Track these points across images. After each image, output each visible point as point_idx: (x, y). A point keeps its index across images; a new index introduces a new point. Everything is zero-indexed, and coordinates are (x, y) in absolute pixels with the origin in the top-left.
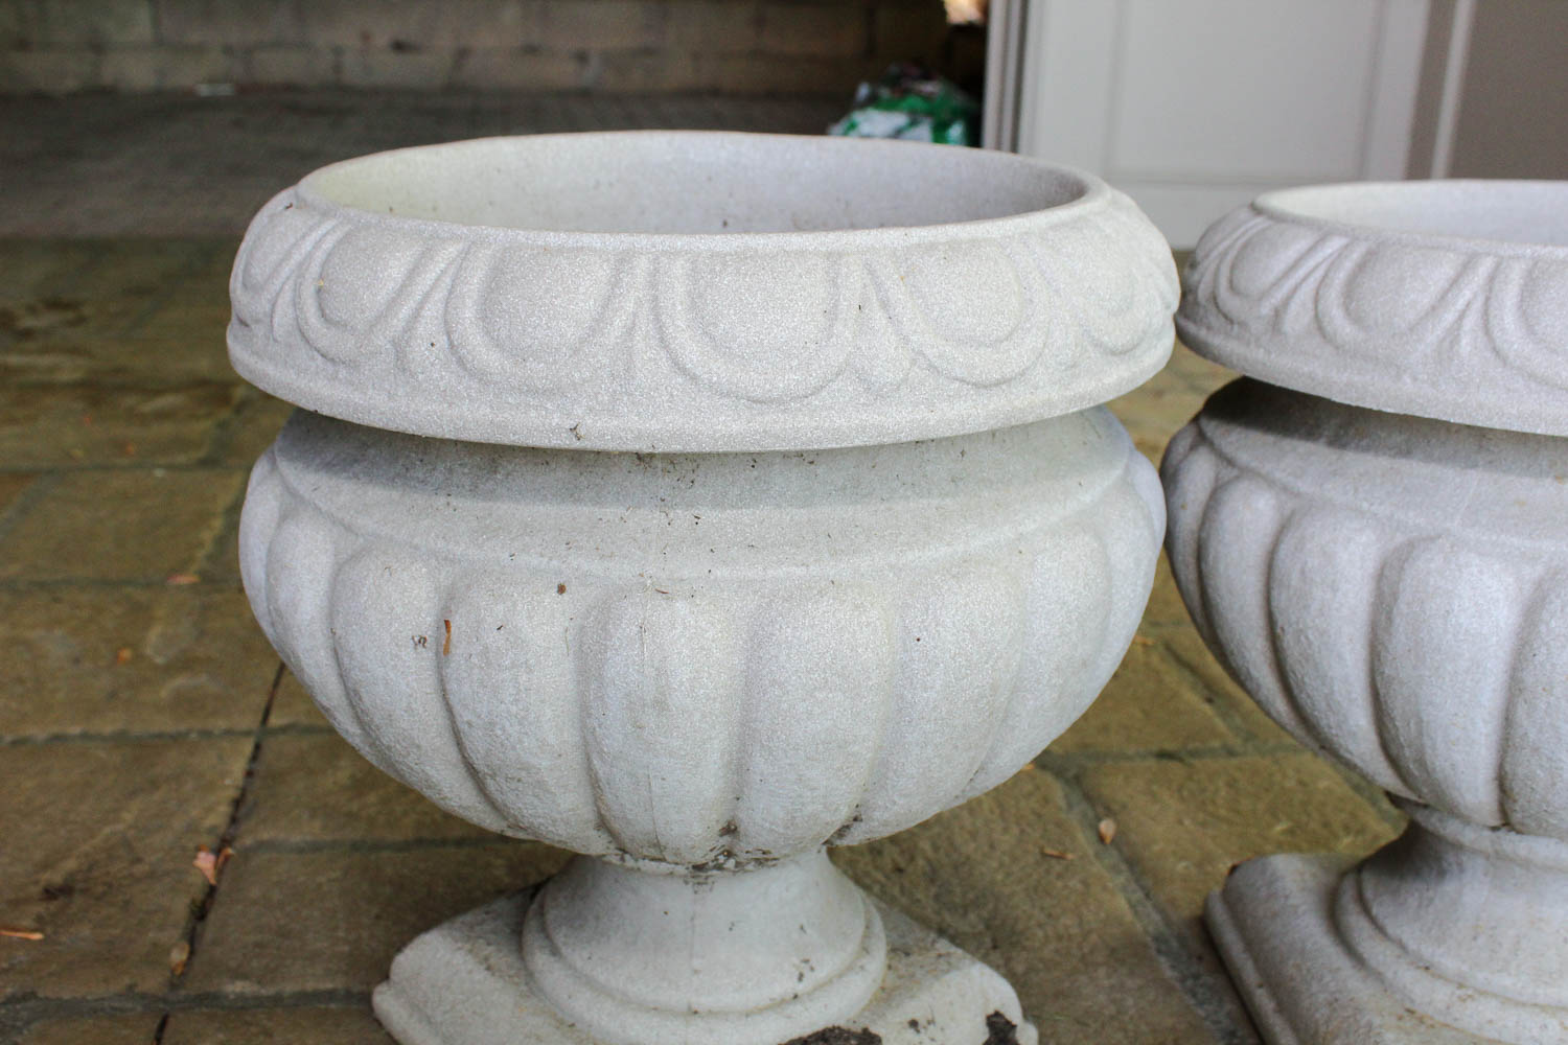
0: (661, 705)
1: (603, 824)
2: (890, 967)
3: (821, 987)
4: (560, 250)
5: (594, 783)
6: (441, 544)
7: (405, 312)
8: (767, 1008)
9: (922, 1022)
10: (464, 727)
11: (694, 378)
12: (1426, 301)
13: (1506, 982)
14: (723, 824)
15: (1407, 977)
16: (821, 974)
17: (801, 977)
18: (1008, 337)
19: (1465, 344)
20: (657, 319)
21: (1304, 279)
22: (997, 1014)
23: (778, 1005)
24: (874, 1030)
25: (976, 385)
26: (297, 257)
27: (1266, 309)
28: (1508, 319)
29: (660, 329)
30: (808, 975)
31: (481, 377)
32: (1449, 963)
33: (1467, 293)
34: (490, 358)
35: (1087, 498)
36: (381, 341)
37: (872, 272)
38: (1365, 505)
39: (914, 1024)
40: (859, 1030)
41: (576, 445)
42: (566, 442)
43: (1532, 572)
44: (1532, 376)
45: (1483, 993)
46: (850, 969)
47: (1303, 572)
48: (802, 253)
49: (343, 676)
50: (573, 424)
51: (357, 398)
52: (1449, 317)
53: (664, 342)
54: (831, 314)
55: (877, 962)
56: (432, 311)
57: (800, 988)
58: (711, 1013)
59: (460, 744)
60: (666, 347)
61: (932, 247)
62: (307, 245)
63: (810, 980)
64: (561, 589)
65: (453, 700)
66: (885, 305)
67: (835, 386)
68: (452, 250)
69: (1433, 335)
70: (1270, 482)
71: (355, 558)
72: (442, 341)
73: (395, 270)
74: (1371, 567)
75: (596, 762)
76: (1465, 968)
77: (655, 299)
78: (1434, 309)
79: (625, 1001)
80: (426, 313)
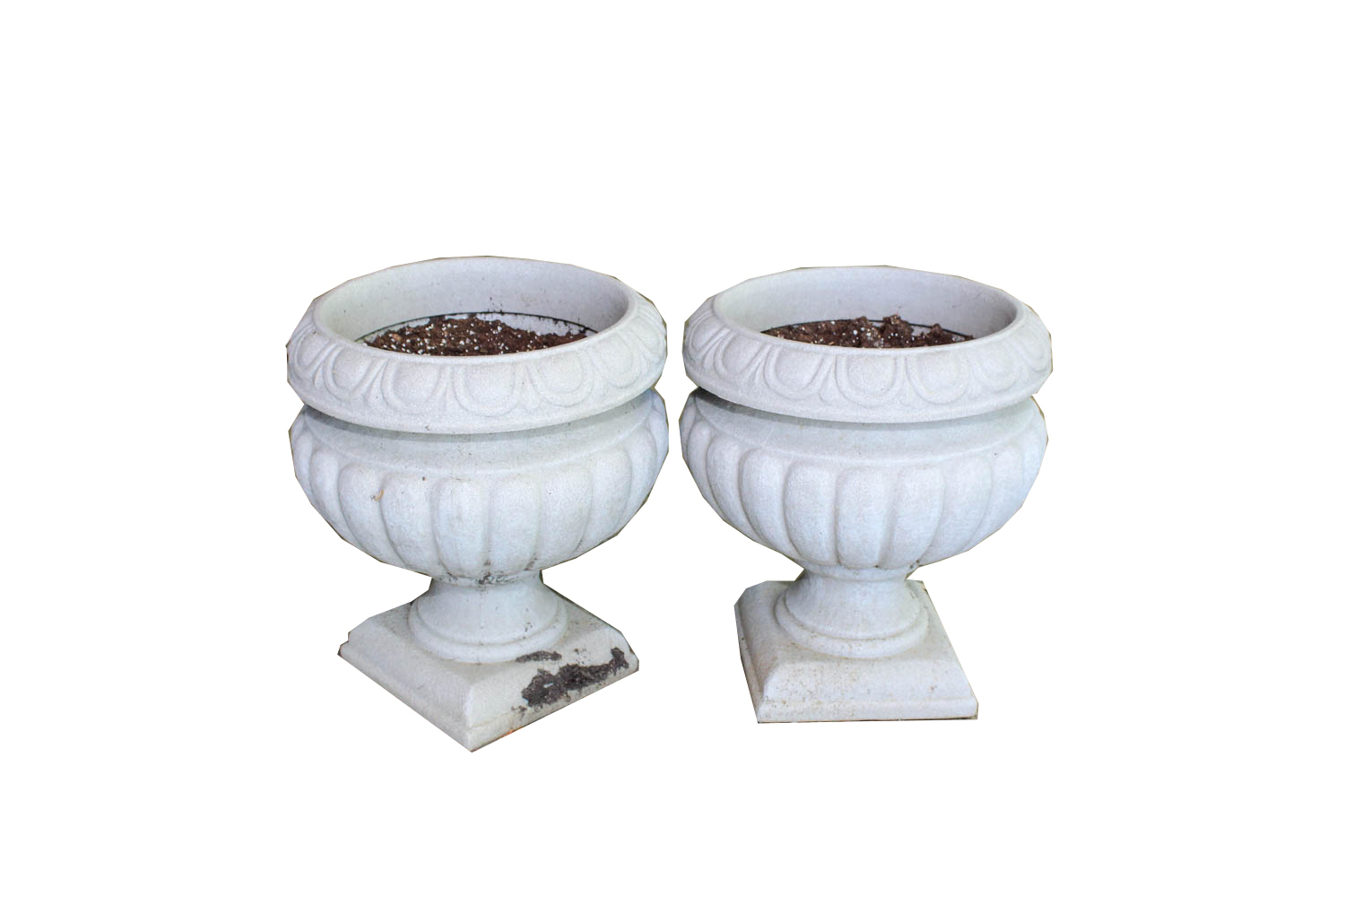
0: (459, 518)
1: (441, 563)
2: (568, 629)
3: (535, 634)
4: (421, 364)
5: (437, 548)
6: (380, 463)
7: (367, 385)
8: (513, 642)
9: (580, 650)
10: (390, 528)
11: (467, 410)
12: (747, 361)
13: (829, 629)
14: (485, 561)
15: (794, 630)
16: (535, 628)
17: (526, 630)
18: (578, 388)
19: (757, 381)
20: (454, 389)
21: (710, 349)
22: (616, 649)
23: (517, 641)
24: (558, 652)
25: (565, 407)
26: (322, 358)
27: (700, 357)
28: (771, 371)
29: (455, 393)
30: (529, 629)
31: (395, 409)
32: (809, 623)
33: (760, 359)
34: (397, 403)
35: (621, 437)
36: (358, 395)
37: (528, 370)
38: (736, 435)
39: (576, 650)
40: (552, 652)
41: (428, 432)
42: (424, 431)
43: (787, 463)
44: (778, 394)
45: (821, 634)
46: (548, 627)
47: (714, 461)
48: (503, 364)
49: (342, 510)
50: (425, 425)
51: (349, 414)
52: (753, 369)
53: (456, 398)
54: (513, 386)
55: (561, 626)
56: (377, 385)
57: (526, 634)
58: (489, 644)
59: (388, 534)
60: (457, 399)
61: (550, 357)
62: (326, 353)
63: (530, 631)
64: (424, 479)
65: (386, 518)
66: (532, 382)
67: (514, 410)
68: (382, 362)
69: (748, 375)
70: (709, 424)
71: (347, 467)
72: (380, 396)
73: (362, 369)
74: (737, 460)
75: (437, 539)
76: (815, 624)
77: (453, 383)
78: (748, 366)
79: (453, 641)
80: (375, 386)
